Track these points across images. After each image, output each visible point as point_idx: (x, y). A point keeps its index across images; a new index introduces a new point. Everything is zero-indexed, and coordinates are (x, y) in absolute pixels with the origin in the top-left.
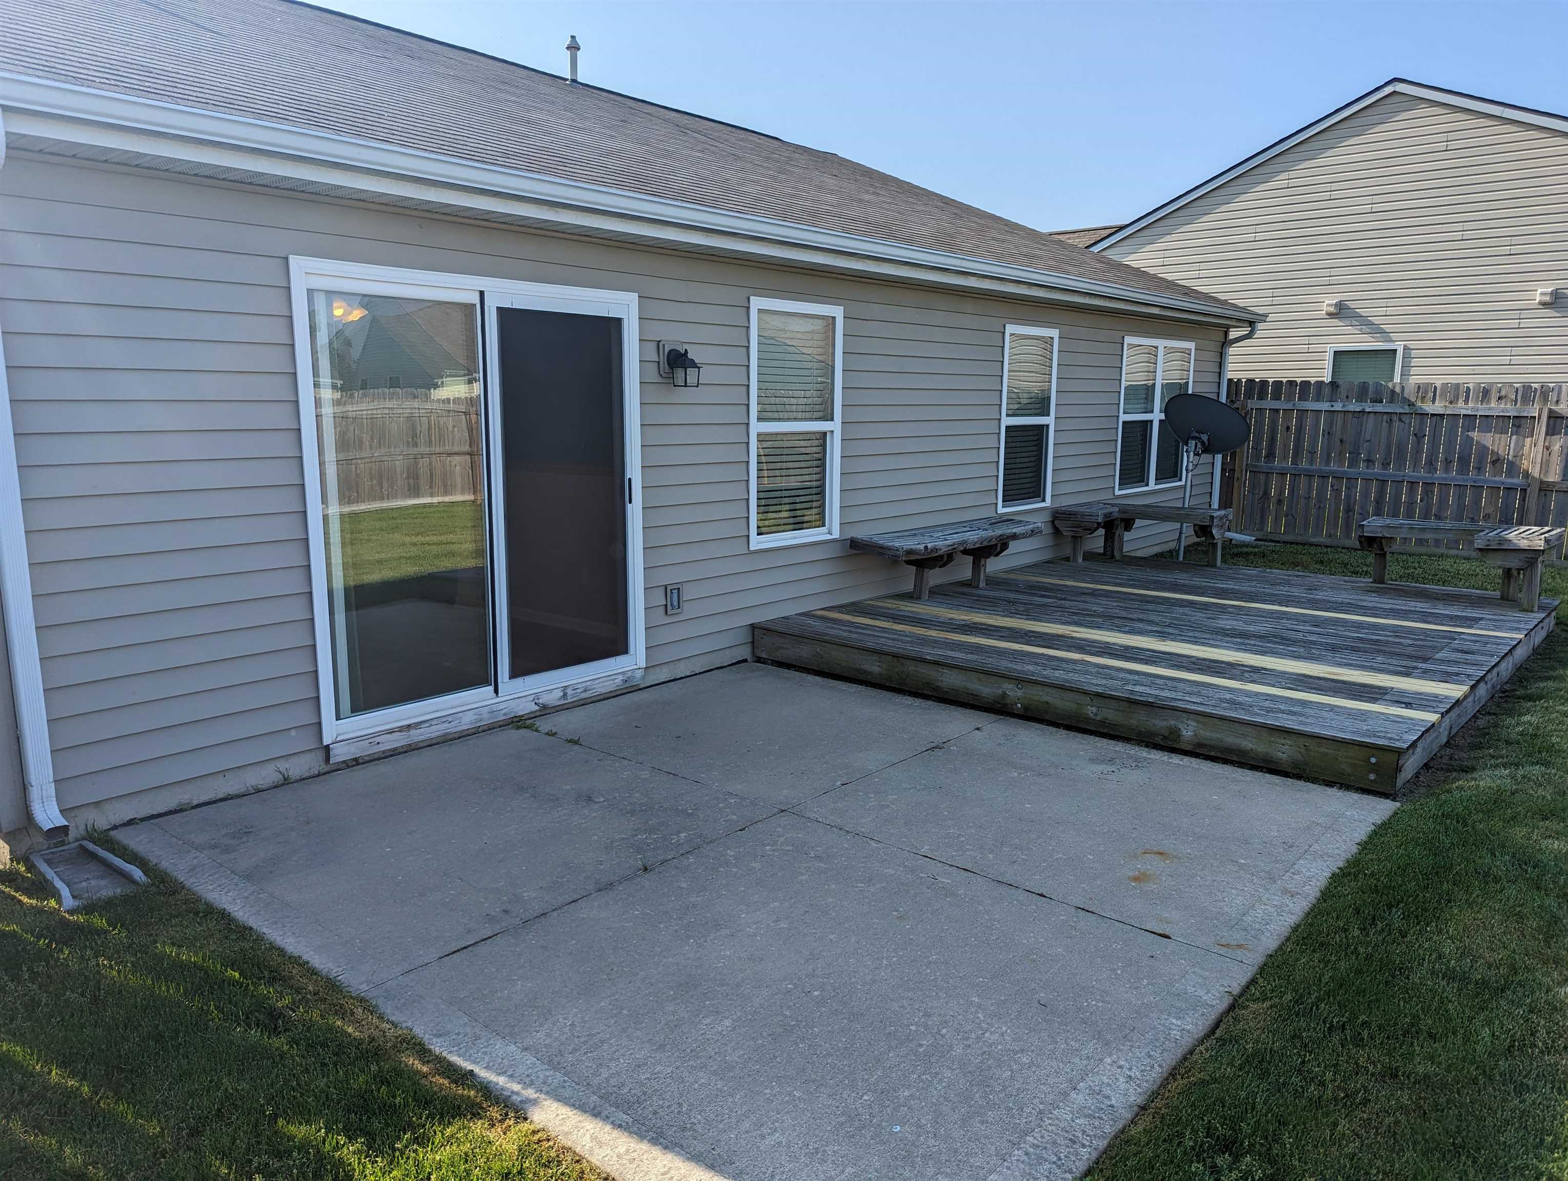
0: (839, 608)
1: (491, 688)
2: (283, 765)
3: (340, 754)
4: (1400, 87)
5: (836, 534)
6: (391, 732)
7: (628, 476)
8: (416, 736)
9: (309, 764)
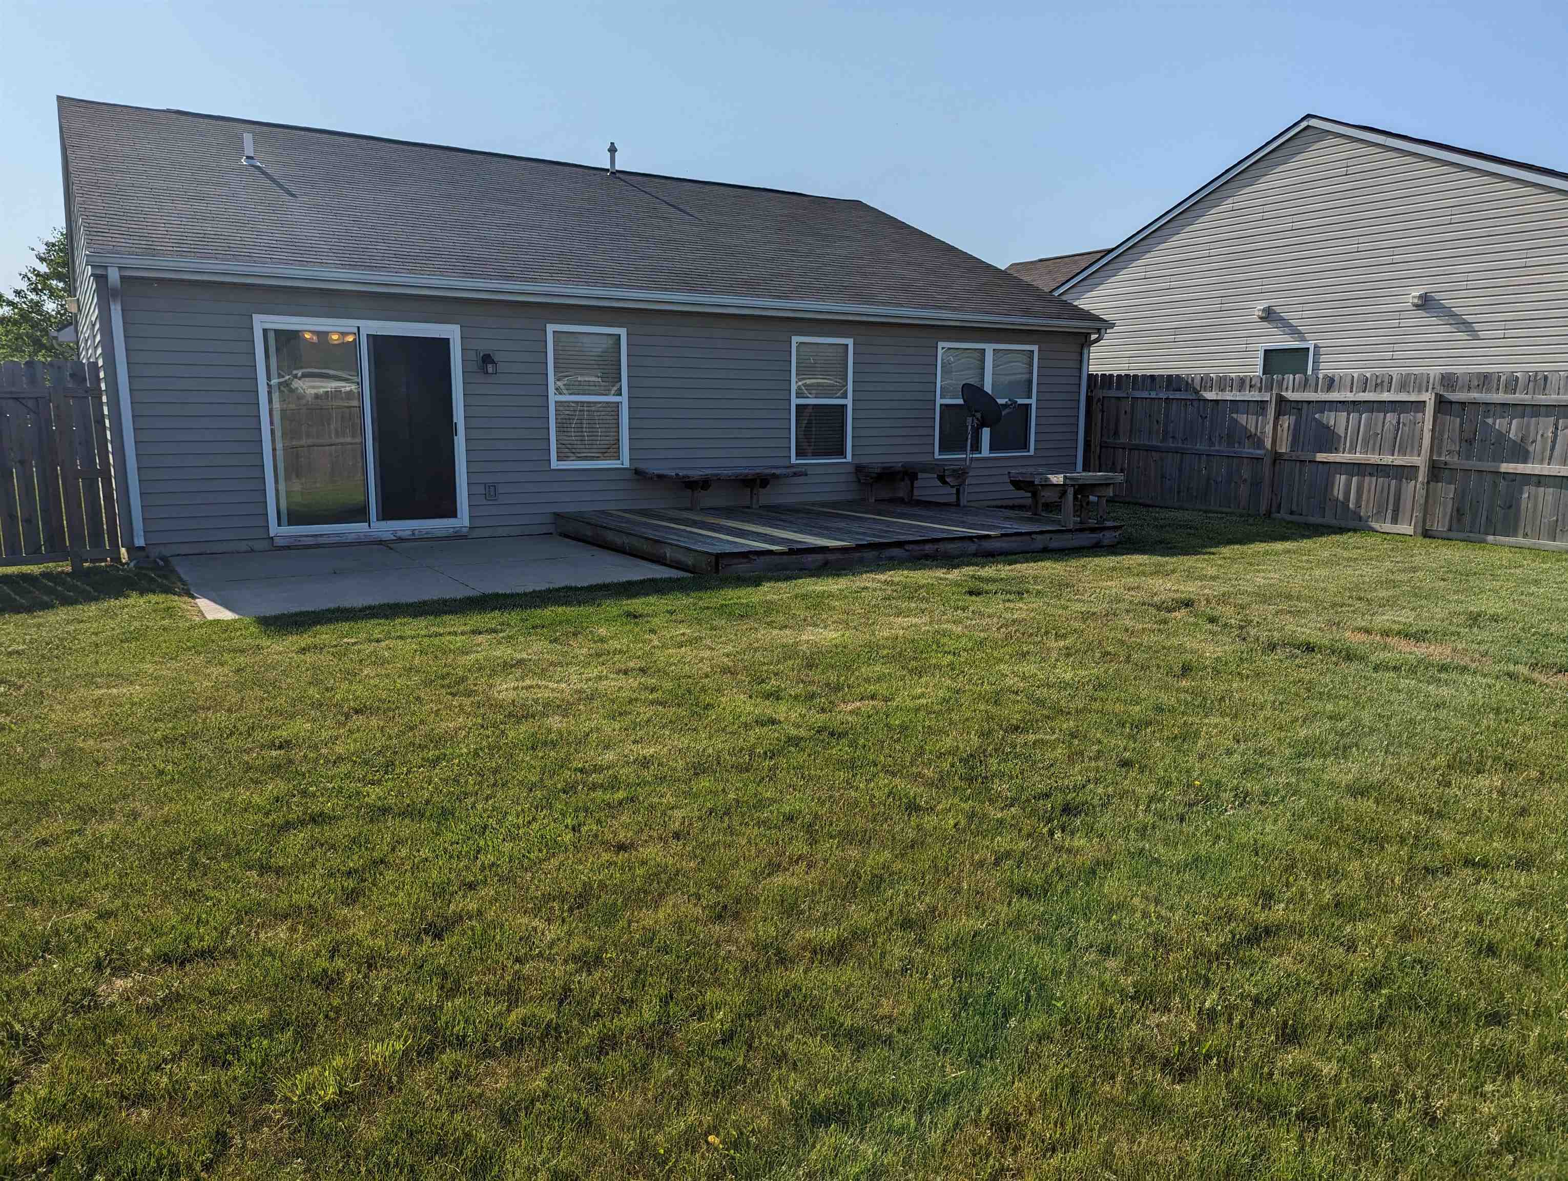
0: (625, 511)
1: (367, 524)
2: (250, 543)
3: (279, 542)
4: (1313, 122)
5: (627, 464)
6: (307, 536)
7: (455, 421)
8: (321, 540)
9: (264, 545)
